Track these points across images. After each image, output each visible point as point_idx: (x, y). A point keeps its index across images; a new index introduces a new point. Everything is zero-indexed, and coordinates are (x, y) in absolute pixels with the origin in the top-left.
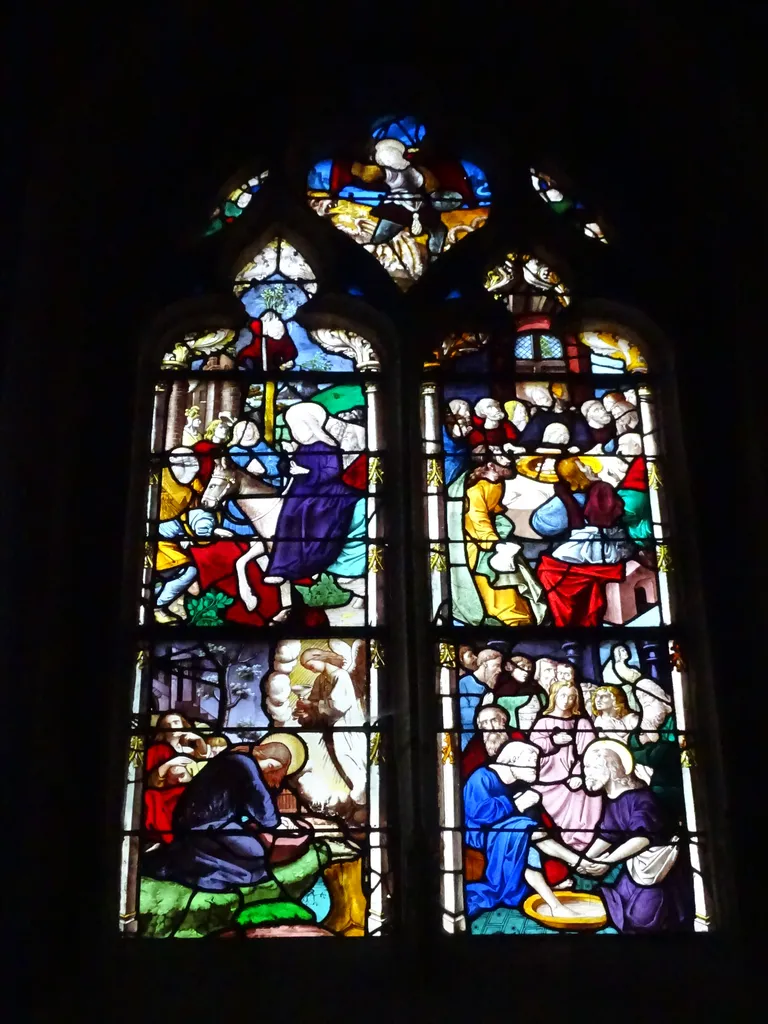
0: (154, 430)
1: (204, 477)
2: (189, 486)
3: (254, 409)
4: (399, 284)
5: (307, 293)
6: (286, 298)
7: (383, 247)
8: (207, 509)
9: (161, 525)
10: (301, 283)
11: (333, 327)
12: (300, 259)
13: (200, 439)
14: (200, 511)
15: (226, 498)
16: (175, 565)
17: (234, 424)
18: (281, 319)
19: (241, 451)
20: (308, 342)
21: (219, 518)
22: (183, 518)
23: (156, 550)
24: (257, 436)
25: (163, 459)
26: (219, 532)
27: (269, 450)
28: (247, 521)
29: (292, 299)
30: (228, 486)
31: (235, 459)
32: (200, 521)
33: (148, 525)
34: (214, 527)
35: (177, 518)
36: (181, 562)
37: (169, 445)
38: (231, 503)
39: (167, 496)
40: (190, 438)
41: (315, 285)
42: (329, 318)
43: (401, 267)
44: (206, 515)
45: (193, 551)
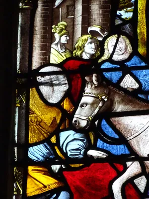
0: (19, 50)
1: (74, 96)
2: (58, 105)
3: (125, 21)
8: (78, 130)
9: (31, 149)
13: (68, 56)
14: (71, 132)
15: (98, 116)
16: (47, 189)
17: (105, 39)
19: (114, 66)
21: (92, 138)
22: (53, 140)
23: (26, 175)
24: (130, 50)
26: (92, 153)
27: (143, 64)
28: (122, 140)
30: (100, 105)
31: (107, 75)
32: (71, 142)
33: (16, 149)
34: (87, 149)
35: (46, 141)
36: (52, 187)
37: (36, 63)
38: (104, 122)
39: (36, 117)
40: (57, 56)
44: (77, 136)
45: (65, 173)
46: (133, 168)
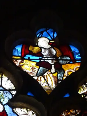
4: (46, 91)
5: (12, 94)
6: (4, 96)
7: (41, 77)
10: (10, 90)
11: (21, 107)
12: (9, 82)
18: (2, 104)
20: (12, 113)
29: (6, 97)
41: (15, 91)
42: (20, 104)
43: (47, 85)
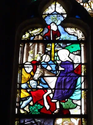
0: (20, 57)
1: (34, 71)
2: (30, 73)
3: (48, 51)
4: (90, 15)
5: (64, 17)
6: (58, 19)
7: (86, 4)
8: (35, 80)
9: (22, 85)
10: (62, 14)
11: (71, 28)
12: (62, 8)
13: (33, 60)
14: (33, 81)
15: (41, 77)
16: (26, 96)
17: (43, 56)
18: (56, 25)
19: (45, 63)
20: (64, 32)
21: (39, 83)
22: (28, 83)
23: (20, 92)
24: (49, 59)
25: (22, 66)
26: (38, 87)
27: (53, 63)
28: (47, 84)
29: (59, 19)
30: (41, 74)
31: (43, 65)
32: (33, 84)
33: (18, 85)
34: (37, 86)
35: (26, 83)
36: (28, 96)
37: (24, 62)
38: (42, 78)
39: (24, 76)
40: (30, 60)
41: (66, 15)
42: (70, 24)
43: (91, 10)
44: (35, 82)
45: (31, 92)
46: (49, 91)
